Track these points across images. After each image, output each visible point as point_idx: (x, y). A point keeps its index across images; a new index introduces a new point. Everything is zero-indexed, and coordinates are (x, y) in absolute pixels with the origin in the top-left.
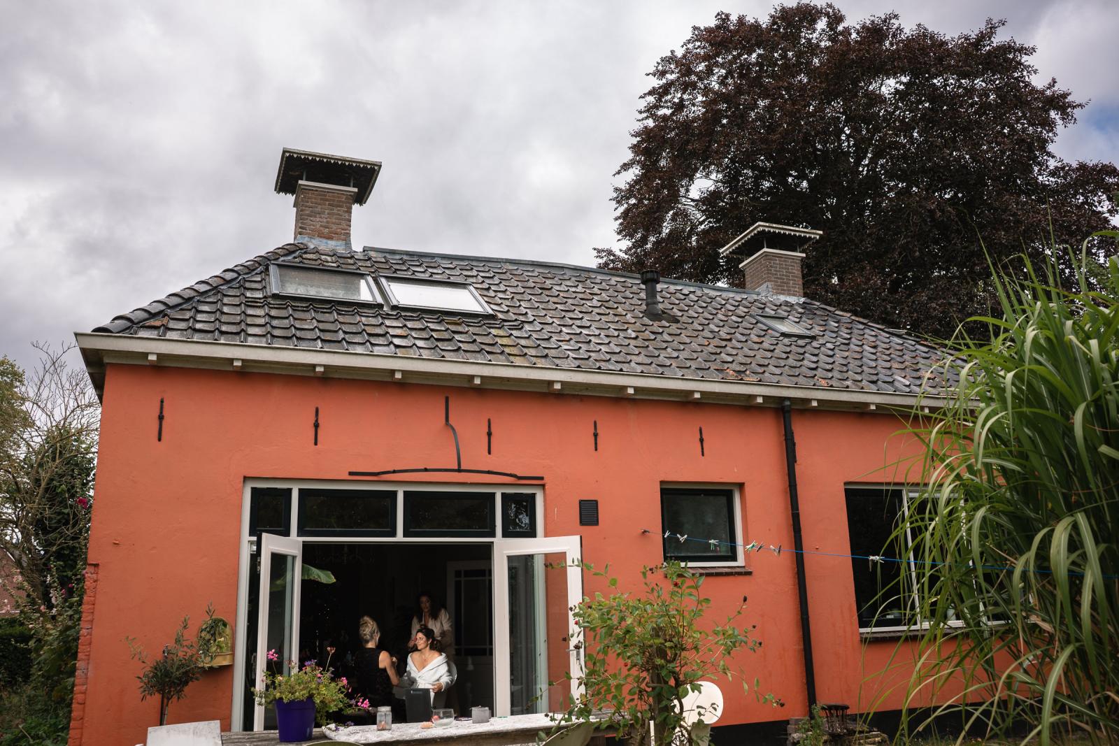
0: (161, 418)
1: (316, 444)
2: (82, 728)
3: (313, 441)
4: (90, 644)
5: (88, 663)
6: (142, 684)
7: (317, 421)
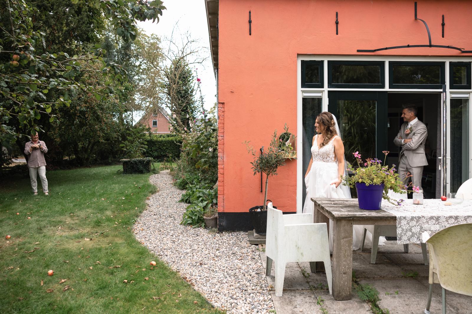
0: (250, 22)
1: (337, 34)
2: (224, 186)
3: (336, 32)
4: (224, 144)
5: (224, 154)
6: (253, 166)
7: (337, 20)
